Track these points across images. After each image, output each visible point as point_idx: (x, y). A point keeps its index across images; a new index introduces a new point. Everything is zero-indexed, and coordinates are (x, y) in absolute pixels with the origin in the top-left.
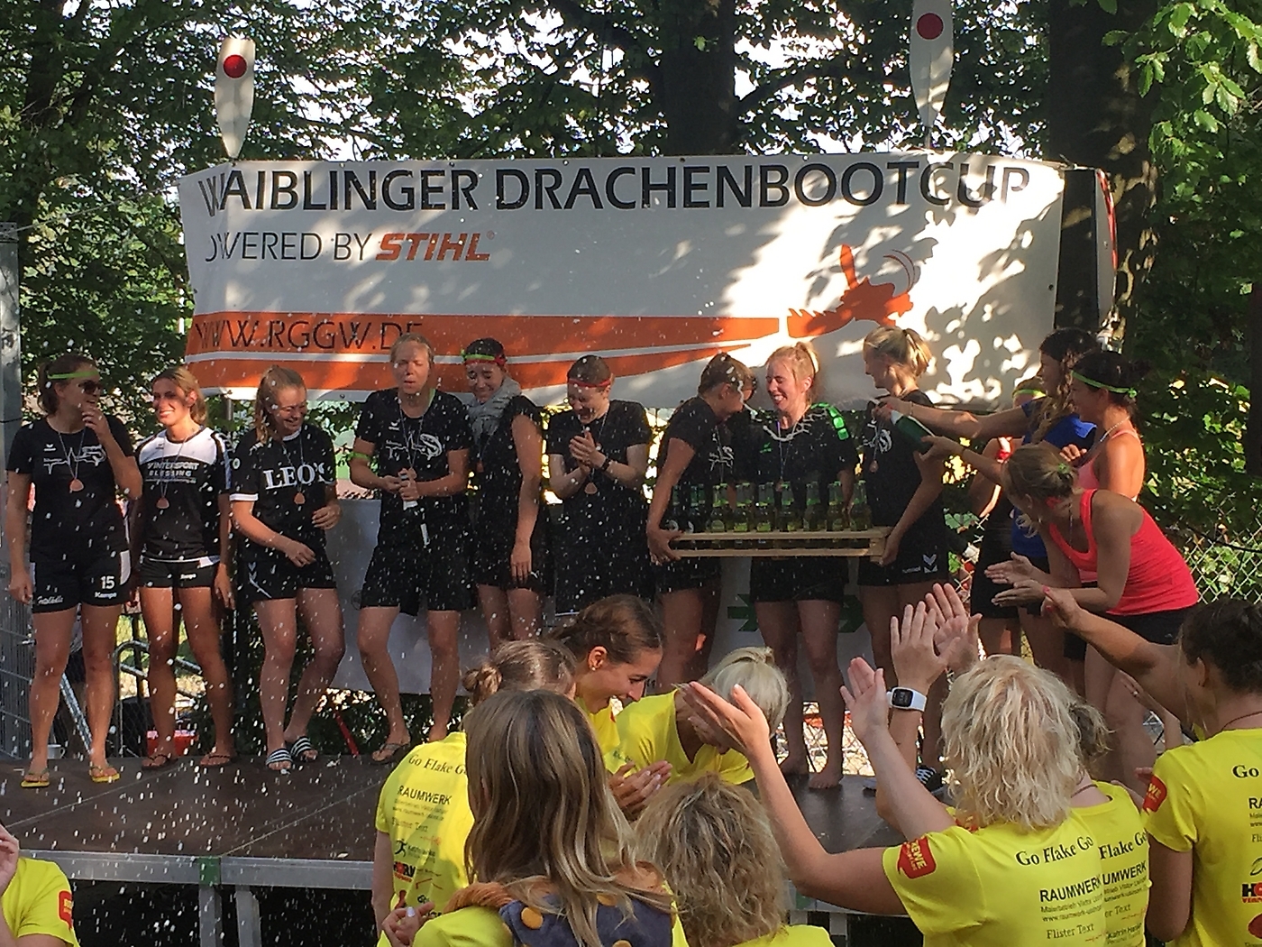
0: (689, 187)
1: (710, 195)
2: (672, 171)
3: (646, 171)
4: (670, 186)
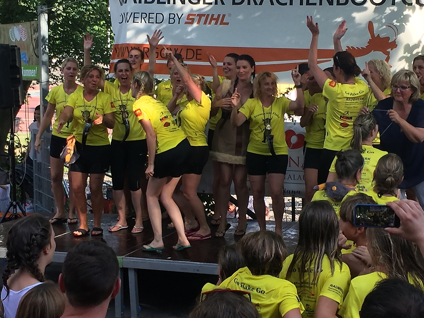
1: (317, 1)
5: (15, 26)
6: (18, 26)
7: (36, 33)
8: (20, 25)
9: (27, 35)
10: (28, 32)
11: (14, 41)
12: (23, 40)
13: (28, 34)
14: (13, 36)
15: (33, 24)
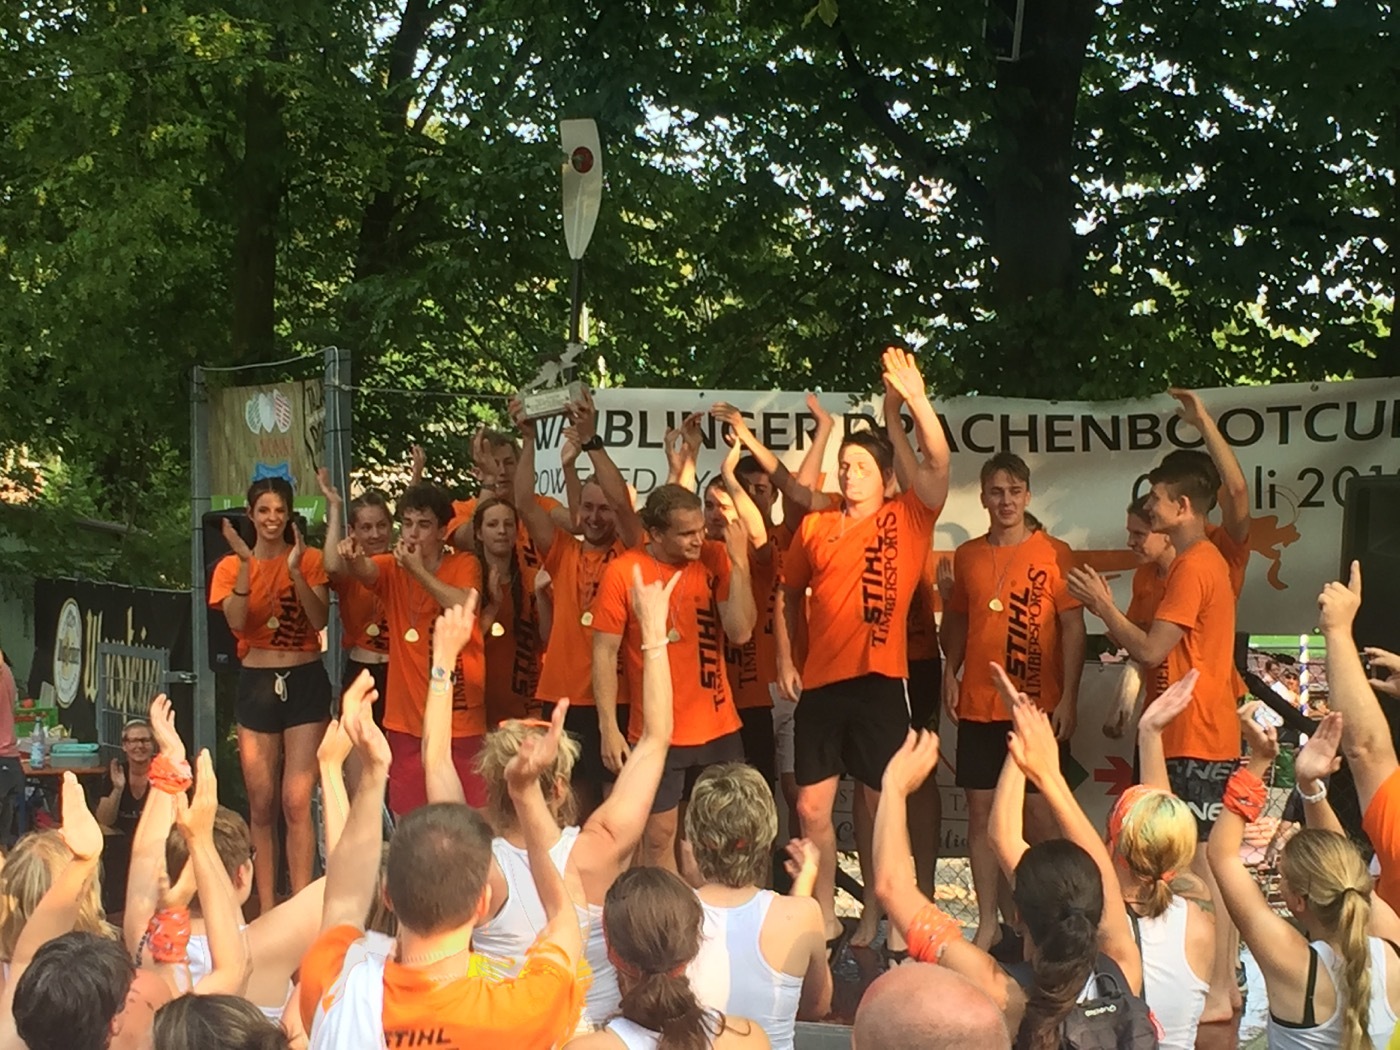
0: (1051, 434)
1: (1076, 440)
2: (1033, 419)
3: (1005, 419)
4: (1032, 433)
5: (262, 391)
6: (269, 394)
7: (315, 412)
8: (276, 392)
9: (291, 416)
10: (295, 410)
11: (257, 432)
12: (283, 431)
13: (296, 417)
14: (256, 420)
15: (310, 389)
